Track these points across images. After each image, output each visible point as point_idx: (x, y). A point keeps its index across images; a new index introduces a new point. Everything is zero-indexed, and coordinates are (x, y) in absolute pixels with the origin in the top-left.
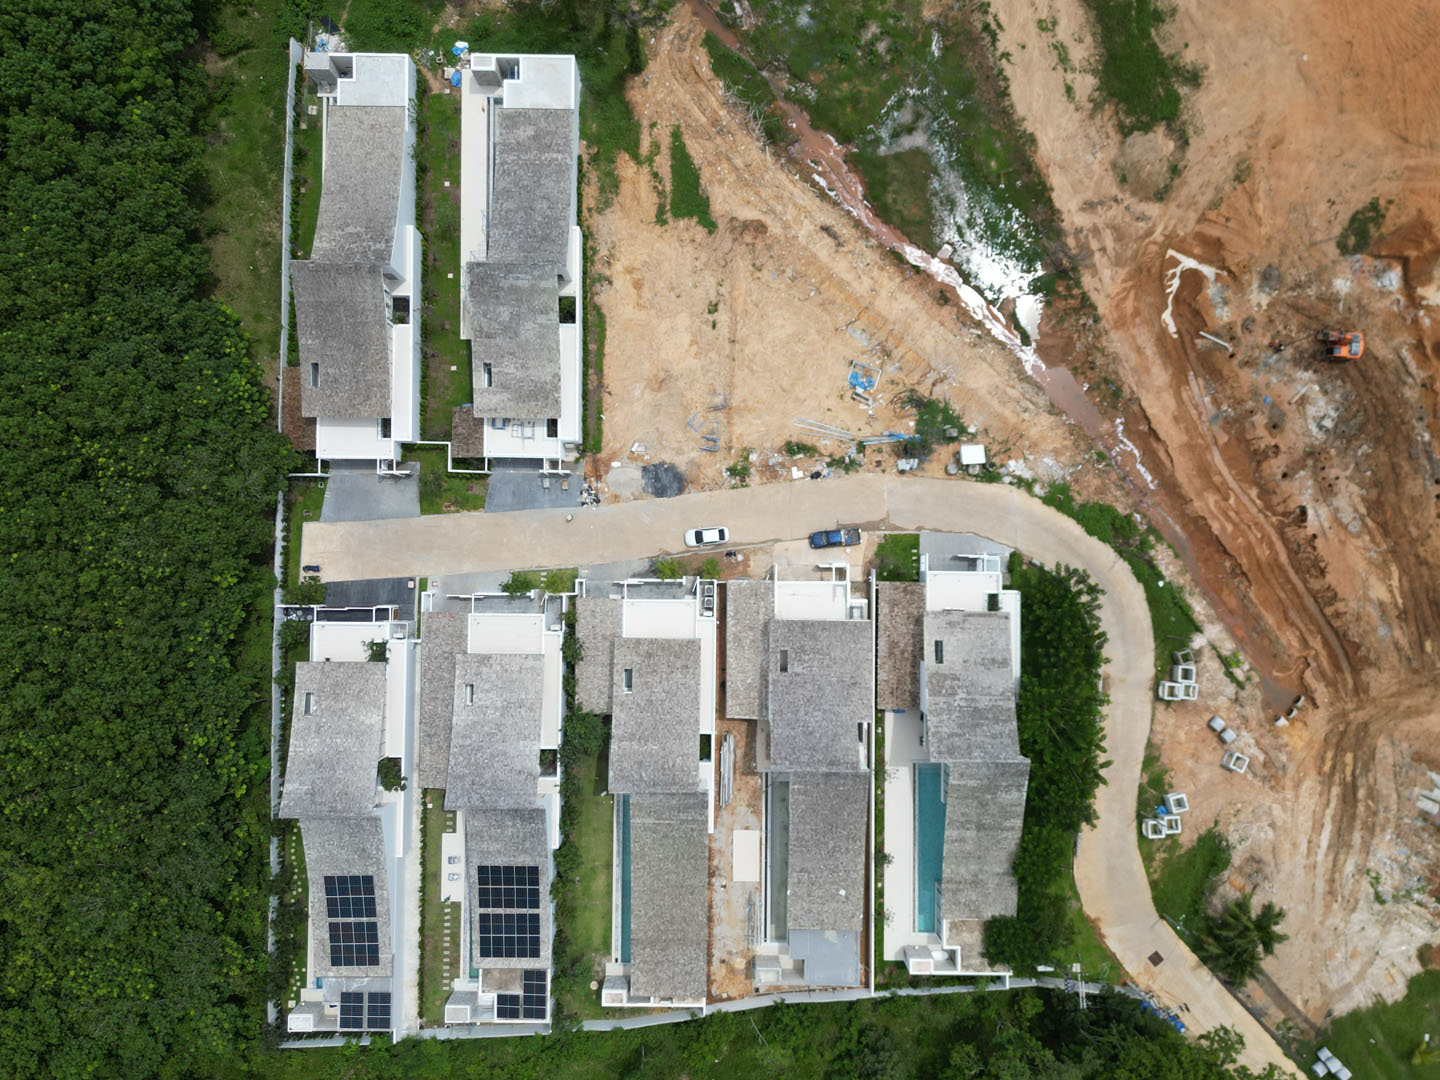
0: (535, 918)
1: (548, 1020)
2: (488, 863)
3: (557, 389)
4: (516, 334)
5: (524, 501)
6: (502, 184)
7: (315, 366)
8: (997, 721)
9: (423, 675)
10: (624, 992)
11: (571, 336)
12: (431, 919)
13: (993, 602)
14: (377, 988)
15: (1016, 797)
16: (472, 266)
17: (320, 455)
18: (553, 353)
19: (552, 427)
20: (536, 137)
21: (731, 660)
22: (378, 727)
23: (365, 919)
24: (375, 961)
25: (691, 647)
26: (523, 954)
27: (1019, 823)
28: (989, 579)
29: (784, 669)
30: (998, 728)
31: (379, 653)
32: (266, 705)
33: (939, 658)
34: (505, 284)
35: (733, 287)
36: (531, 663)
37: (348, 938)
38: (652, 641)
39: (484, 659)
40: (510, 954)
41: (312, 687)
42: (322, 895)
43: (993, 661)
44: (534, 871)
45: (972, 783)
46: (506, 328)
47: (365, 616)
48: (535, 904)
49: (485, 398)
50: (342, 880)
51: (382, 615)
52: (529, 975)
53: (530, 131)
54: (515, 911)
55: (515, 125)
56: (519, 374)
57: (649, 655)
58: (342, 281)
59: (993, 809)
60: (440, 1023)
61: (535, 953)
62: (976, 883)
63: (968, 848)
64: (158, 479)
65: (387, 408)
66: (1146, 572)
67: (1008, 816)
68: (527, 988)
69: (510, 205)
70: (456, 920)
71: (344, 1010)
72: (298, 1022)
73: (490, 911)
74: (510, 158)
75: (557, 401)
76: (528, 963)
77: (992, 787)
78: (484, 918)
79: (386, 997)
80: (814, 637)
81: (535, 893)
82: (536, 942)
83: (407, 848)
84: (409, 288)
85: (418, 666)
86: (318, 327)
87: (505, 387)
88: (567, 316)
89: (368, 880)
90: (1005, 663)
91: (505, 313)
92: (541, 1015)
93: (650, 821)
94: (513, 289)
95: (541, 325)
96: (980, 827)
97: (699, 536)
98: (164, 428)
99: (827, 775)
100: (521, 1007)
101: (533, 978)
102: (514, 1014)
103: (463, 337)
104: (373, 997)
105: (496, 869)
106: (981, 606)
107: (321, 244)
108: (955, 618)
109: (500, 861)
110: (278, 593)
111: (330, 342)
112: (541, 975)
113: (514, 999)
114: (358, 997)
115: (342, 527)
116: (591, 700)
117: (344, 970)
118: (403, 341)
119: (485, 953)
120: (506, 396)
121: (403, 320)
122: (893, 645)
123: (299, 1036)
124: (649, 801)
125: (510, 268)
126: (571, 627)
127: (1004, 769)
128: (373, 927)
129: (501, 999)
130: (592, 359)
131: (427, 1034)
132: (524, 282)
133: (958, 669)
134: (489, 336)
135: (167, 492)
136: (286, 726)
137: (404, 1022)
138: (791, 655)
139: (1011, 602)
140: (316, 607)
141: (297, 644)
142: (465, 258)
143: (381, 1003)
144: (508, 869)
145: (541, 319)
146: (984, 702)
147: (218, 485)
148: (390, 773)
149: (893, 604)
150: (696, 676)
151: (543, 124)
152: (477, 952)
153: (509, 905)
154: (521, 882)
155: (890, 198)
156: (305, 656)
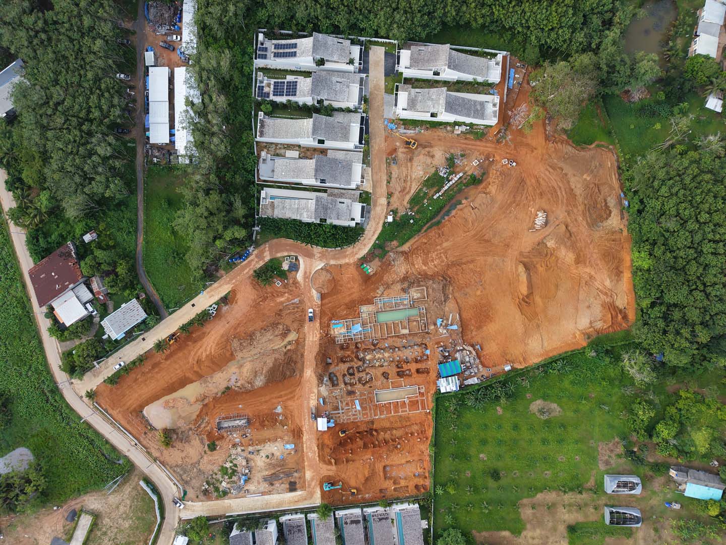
0: (283, 95)
3: (414, 111)
10: (262, 118)
11: (427, 116)
12: (283, 73)
14: (268, 56)
17: (401, 51)
18: (423, 110)
19: (405, 109)
20: (477, 110)
22: (332, 61)
24: (275, 56)
25: (348, 141)
26: (274, 92)
27: (298, 218)
28: (358, 220)
31: (351, 62)
33: (340, 202)
36: (346, 100)
38: (349, 130)
39: (348, 87)
40: (274, 89)
41: (344, 44)
42: (292, 43)
44: (295, 95)
47: (360, 59)
48: (286, 95)
50: (296, 48)
51: (360, 64)
52: (268, 94)
53: (479, 109)
54: (285, 90)
56: (419, 101)
57: (346, 128)
60: (257, 72)
64: (398, 8)
65: (413, 68)
68: (265, 93)
70: (282, 79)
71: (263, 48)
72: (261, 36)
75: (412, 111)
76: (271, 93)
80: (348, 171)
81: (289, 95)
82: (277, 95)
84: (441, 77)
85: (347, 72)
87: (416, 96)
88: (433, 115)
89: (295, 56)
90: (338, 219)
92: (258, 96)
96: (298, 209)
98: (410, 10)
100: (260, 92)
101: (268, 95)
102: (259, 90)
104: (266, 55)
105: (296, 85)
106: (352, 217)
108: (350, 208)
109: (298, 87)
110: (367, 39)
112: (268, 97)
113: (263, 90)
114: (266, 51)
116: (337, 114)
117: (273, 49)
118: (428, 74)
121: (434, 74)
123: (257, 36)
126: (353, 112)
128: (283, 56)
129: (263, 87)
131: (254, 69)
133: (337, 207)
135: (394, 10)
137: (258, 63)
139: (353, 224)
140: (363, 47)
141: (353, 42)
143: (264, 57)
144: (296, 88)
146: (329, 211)
148: (321, 62)
149: (354, 195)
153: (287, 89)
154: (292, 92)
156: (351, 44)
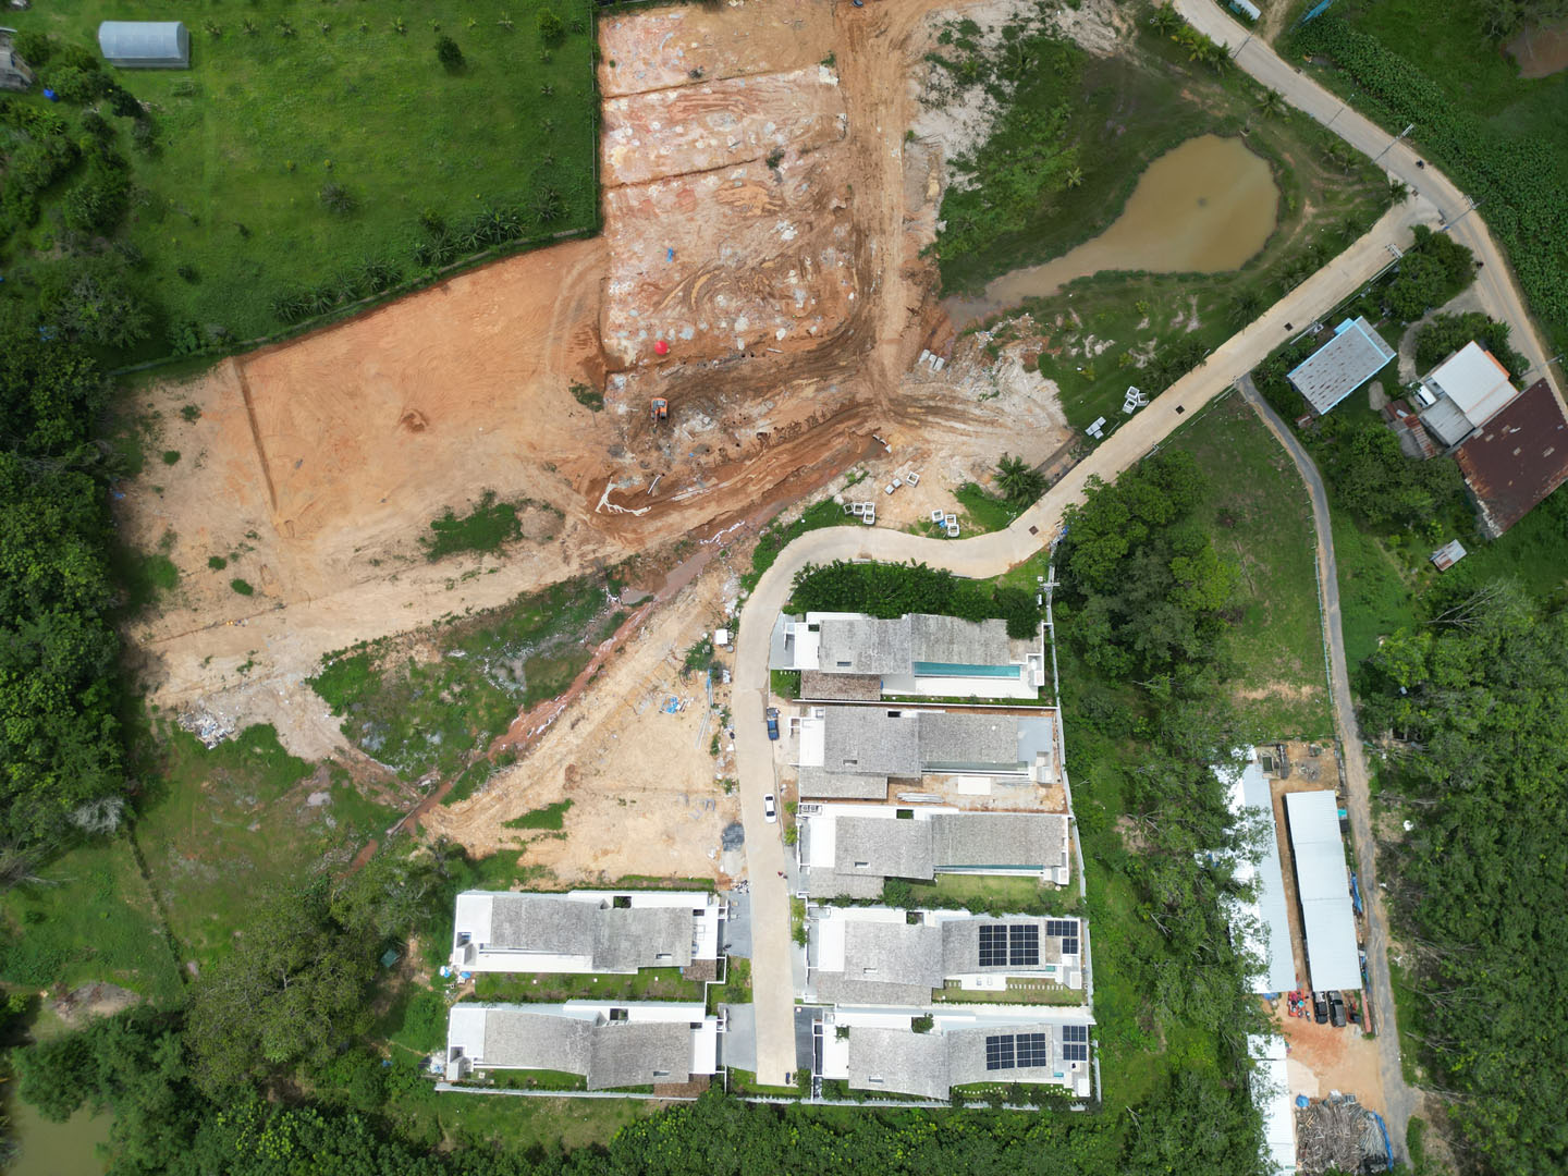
0: (1013, 928)
1: (1078, 920)
2: (978, 959)
3: (674, 909)
4: (639, 937)
5: (745, 931)
6: (541, 945)
7: (656, 1074)
8: (886, 631)
9: (858, 1002)
10: (1060, 870)
11: (639, 900)
12: (1017, 998)
13: (813, 628)
14: (1060, 1035)
15: (933, 621)
16: (595, 966)
17: (713, 1072)
18: (650, 913)
19: (697, 913)
20: (511, 922)
21: (850, 795)
22: (891, 1033)
23: (1015, 1043)
24: (1042, 1036)
25: (841, 823)
26: (1036, 937)
27: (948, 619)
28: (800, 630)
29: (855, 762)
30: (891, 631)
31: (843, 1032)
32: (878, 1111)
33: (848, 664)
34: (606, 944)
35: (609, 789)
36: (850, 929)
37: (1028, 1055)
38: (837, 848)
39: (848, 961)
40: (1036, 945)
41: (866, 1077)
42: (1000, 1071)
43: (850, 631)
44: (982, 929)
45: (924, 648)
46: (635, 944)
47: (819, 1041)
48: (1004, 927)
49: (678, 958)
50: (989, 1058)
51: (818, 1030)
52: (1050, 932)
53: (506, 925)
54: (1008, 942)
55: (502, 935)
56: (664, 935)
57: (846, 850)
58: (602, 1054)
59: (940, 634)
60: (1084, 992)
61: (1035, 928)
62: (986, 645)
63: (964, 649)
65: (684, 1025)
66: (796, 530)
67: (944, 624)
68: (1058, 934)
69: (555, 941)
70: (1017, 981)
71: (1075, 1058)
73: (1008, 958)
74: (524, 940)
75: (682, 910)
76: (1042, 933)
77: (927, 636)
78: (1013, 962)
79: (1066, 1029)
80: (835, 742)
81: (997, 928)
82: (1028, 927)
83: (970, 1014)
84: (604, 1008)
85: (853, 1005)
86: (630, 1071)
87: (672, 945)
88: (624, 902)
89: (989, 1040)
90: (851, 624)
91: (625, 945)
92: (1075, 924)
93: (950, 852)
94: (610, 938)
95: (634, 920)
96: (951, 642)
97: (770, 814)
99: (920, 738)
100: (1070, 938)
102: (1075, 942)
103: (636, 972)
104: (1066, 1038)
105: (982, 954)
106: (815, 635)
107: (577, 1068)
108: (823, 653)
109: (976, 951)
110: (804, 1101)
111: (640, 1063)
112: (1050, 924)
113: (1065, 942)
114: (1066, 1048)
115: (761, 1058)
116: (875, 889)
117: (1048, 1058)
118: (641, 1013)
119: (1036, 962)
120: (677, 944)
121: (625, 1014)
122: (840, 690)
123: (1093, 1090)
124: (937, 854)
125: (597, 941)
126: (827, 901)
127: (915, 629)
128: (1020, 1037)
129: (1066, 951)
130: (653, 884)
131: (1091, 1001)
132: (606, 932)
133: (855, 653)
134: (639, 956)
136: (890, 1096)
137: (1082, 1016)
138: (846, 758)
139: (814, 617)
140: (813, 1075)
141: (837, 1088)
142: (588, 970)
143: (1070, 1032)
144: (981, 946)
145: (630, 920)
147: (733, 1140)
148: (921, 1025)
149: (814, 689)
150: (860, 820)
151: (502, 917)
152: (1035, 967)
153: (1004, 945)
154: (989, 937)
155: (554, 684)
156: (846, 1082)
